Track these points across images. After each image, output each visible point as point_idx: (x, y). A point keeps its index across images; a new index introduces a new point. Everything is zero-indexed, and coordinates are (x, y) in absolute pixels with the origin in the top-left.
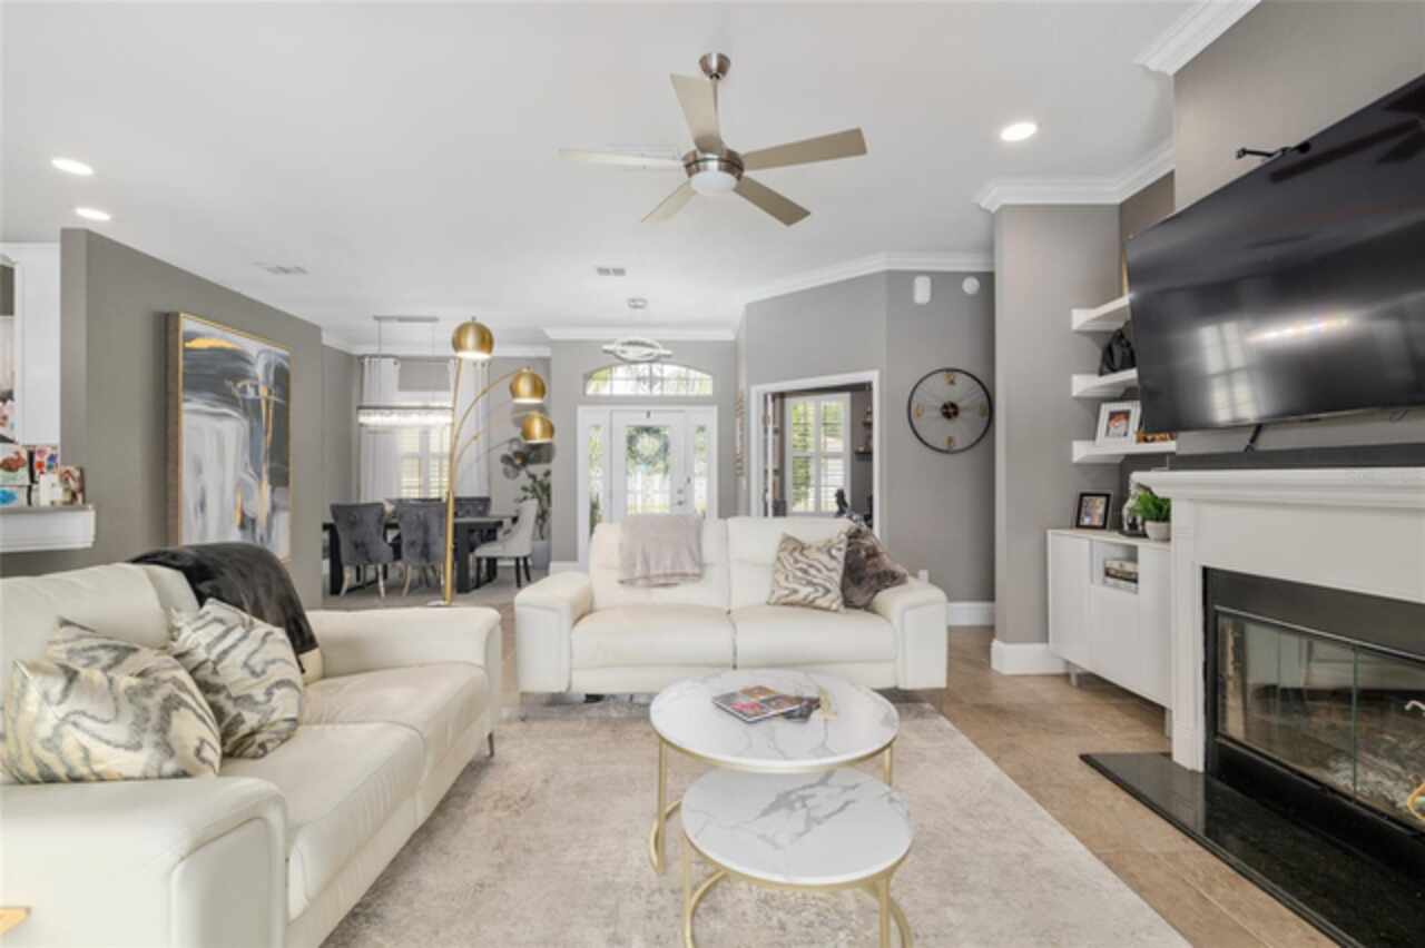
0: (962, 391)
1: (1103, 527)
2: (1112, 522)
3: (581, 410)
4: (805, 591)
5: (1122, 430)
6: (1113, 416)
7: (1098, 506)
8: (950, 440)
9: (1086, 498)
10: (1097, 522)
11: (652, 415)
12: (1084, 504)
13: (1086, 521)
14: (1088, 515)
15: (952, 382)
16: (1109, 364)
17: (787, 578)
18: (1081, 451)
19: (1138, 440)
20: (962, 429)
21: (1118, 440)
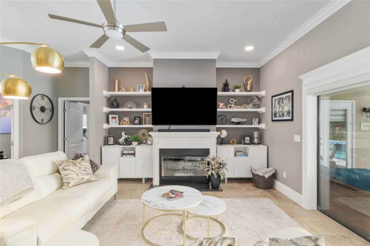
0: (46, 103)
1: (114, 144)
2: (116, 143)
4: (87, 177)
5: (115, 121)
6: (112, 118)
7: (111, 140)
8: (42, 120)
9: (109, 138)
12: (108, 139)
13: (109, 143)
14: (110, 142)
15: (43, 99)
18: (106, 126)
19: (120, 124)
20: (46, 116)
21: (114, 124)
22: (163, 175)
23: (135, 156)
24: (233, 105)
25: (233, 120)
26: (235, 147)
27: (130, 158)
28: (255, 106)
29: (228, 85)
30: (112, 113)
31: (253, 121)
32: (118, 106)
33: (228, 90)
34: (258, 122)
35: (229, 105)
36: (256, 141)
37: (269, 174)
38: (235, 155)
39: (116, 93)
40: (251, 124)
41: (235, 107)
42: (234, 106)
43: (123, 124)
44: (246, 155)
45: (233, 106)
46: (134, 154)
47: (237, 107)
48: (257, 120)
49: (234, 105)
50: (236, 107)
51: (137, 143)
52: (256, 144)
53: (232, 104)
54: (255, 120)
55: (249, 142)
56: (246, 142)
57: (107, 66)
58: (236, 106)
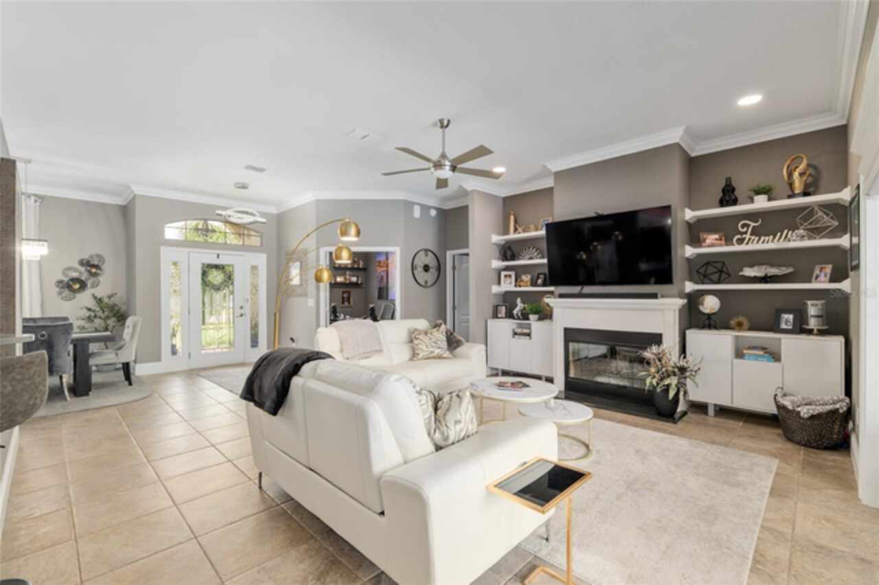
0: (430, 260)
1: (506, 318)
2: (510, 315)
3: (162, 248)
4: (437, 351)
5: (509, 281)
6: (506, 276)
7: (503, 310)
8: (426, 282)
9: (499, 307)
10: (504, 316)
11: (221, 256)
12: (498, 309)
13: (499, 316)
15: (428, 255)
16: (504, 257)
17: (427, 346)
18: (495, 289)
19: (516, 286)
20: (430, 277)
21: (508, 286)
22: (572, 374)
23: (531, 338)
24: (748, 236)
25: (749, 272)
26: (737, 337)
27: (525, 340)
28: (815, 232)
29: (733, 190)
30: (507, 268)
31: (817, 272)
32: (513, 258)
33: (735, 202)
34: (828, 276)
35: (739, 236)
36: (813, 324)
37: (814, 410)
38: (739, 354)
39: (512, 236)
40: (810, 281)
41: (754, 240)
42: (753, 237)
43: (520, 286)
44: (776, 357)
45: (750, 239)
46: (529, 335)
47: (763, 238)
48: (828, 269)
49: (752, 234)
50: (759, 240)
51: (536, 316)
52: (815, 332)
53: (746, 233)
54: (821, 270)
55: (791, 327)
56: (783, 326)
57: (499, 197)
58: (757, 239)
